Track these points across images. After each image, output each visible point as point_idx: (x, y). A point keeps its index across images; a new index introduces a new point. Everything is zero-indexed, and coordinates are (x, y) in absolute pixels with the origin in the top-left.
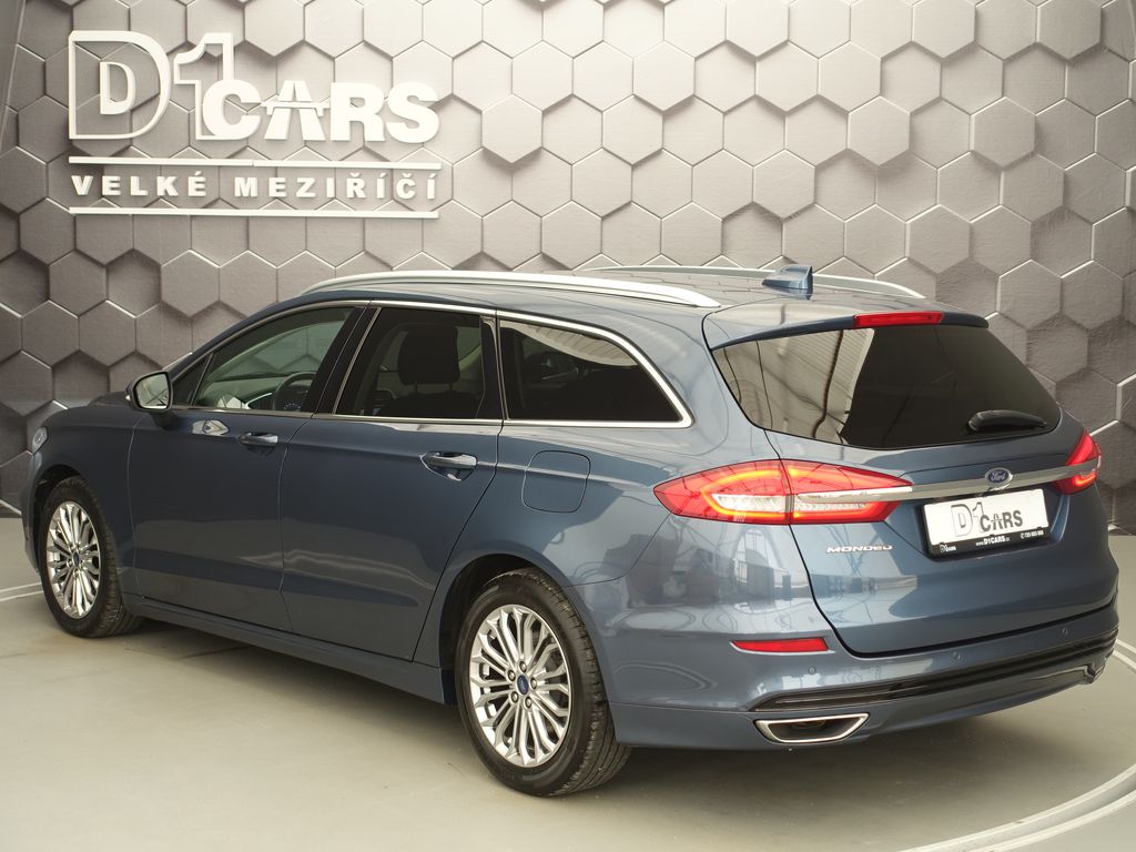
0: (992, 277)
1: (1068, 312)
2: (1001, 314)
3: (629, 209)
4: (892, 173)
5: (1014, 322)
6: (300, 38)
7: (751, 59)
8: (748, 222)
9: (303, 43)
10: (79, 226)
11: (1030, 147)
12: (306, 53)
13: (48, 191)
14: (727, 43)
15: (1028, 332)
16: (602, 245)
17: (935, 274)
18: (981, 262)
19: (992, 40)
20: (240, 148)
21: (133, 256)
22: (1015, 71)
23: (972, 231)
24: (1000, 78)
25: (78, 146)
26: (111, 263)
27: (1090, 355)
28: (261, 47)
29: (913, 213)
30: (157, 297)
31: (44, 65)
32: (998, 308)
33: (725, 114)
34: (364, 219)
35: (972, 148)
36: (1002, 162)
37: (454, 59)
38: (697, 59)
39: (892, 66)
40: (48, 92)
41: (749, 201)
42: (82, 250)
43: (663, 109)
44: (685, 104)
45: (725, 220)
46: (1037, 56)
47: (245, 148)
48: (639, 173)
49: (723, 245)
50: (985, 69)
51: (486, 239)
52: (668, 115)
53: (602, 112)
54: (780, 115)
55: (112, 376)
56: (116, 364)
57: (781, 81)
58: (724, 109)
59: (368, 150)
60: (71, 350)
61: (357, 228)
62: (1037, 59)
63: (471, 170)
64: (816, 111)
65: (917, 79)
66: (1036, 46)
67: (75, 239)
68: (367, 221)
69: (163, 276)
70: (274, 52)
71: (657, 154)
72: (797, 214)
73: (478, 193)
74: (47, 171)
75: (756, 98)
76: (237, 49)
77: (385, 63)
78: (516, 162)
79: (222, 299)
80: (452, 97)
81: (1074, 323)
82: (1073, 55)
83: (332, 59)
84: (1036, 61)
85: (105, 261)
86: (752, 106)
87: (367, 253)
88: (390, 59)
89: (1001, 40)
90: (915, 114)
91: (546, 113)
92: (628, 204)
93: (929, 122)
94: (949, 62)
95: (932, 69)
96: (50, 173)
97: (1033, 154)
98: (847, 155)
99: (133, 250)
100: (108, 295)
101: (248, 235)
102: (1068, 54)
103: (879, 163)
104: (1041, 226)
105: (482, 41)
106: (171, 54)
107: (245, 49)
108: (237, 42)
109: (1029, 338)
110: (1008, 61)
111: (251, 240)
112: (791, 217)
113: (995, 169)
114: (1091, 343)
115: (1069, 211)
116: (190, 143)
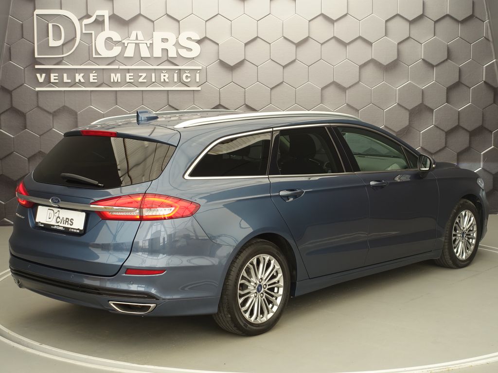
0: (431, 110)
1: (461, 124)
2: (435, 126)
3: (282, 85)
4: (391, 68)
5: (440, 129)
6: (138, 13)
7: (332, 21)
8: (332, 89)
9: (140, 15)
10: (40, 96)
11: (446, 57)
12: (141, 19)
13: (25, 81)
14: (322, 15)
15: (446, 132)
16: (271, 100)
17: (408, 110)
18: (426, 104)
19: (429, 13)
20: (112, 60)
21: (65, 109)
22: (439, 26)
23: (423, 92)
24: (433, 29)
25: (39, 60)
26: (54, 112)
27: (470, 141)
28: (120, 16)
29: (400, 84)
30: (76, 127)
31: (22, 24)
32: (434, 123)
33: (322, 44)
34: (168, 91)
35: (422, 58)
36: (435, 64)
37: (206, 21)
38: (310, 21)
39: (390, 24)
40: (24, 37)
41: (332, 81)
42: (41, 106)
43: (296, 42)
44: (305, 40)
45: (323, 89)
46: (448, 20)
47: (114, 61)
48: (286, 70)
49: (322, 99)
50: (428, 24)
51: (221, 97)
52: (298, 45)
53: (270, 44)
54: (345, 44)
57: (343, 31)
58: (321, 42)
60: (37, 151)
61: (165, 95)
62: (447, 21)
63: (214, 69)
64: (359, 43)
65: (400, 29)
66: (447, 15)
67: (38, 102)
69: (79, 117)
70: (127, 19)
71: (294, 61)
72: (352, 86)
73: (218, 78)
74: (24, 72)
75: (334, 38)
76: (110, 17)
77: (176, 24)
78: (234, 65)
80: (206, 38)
81: (464, 129)
82: (462, 19)
83: (153, 22)
84: (447, 22)
85: (52, 111)
86: (333, 41)
87: (170, 105)
88: (178, 21)
89: (434, 13)
90: (399, 44)
91: (246, 44)
92: (282, 83)
93: (405, 47)
94: (412, 22)
95: (407, 25)
96: (26, 72)
97: (446, 60)
98: (372, 61)
99: (65, 106)
100: (53, 126)
101: (116, 99)
102: (460, 19)
103: (385, 64)
104: (450, 89)
105: (218, 14)
106: (80, 20)
107: (114, 18)
108: (110, 15)
109: (446, 136)
110: (436, 22)
111: (118, 101)
112: (350, 87)
113: (432, 66)
114: (470, 136)
115: (462, 83)
116: (90, 59)
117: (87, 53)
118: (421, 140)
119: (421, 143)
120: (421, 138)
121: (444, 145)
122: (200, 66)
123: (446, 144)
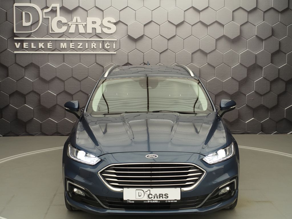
0: (261, 68)
1: (280, 77)
2: (264, 78)
3: (167, 51)
4: (236, 41)
5: (266, 79)
6: (78, 5)
7: (199, 11)
8: (198, 54)
9: (79, 7)
10: (16, 56)
11: (271, 35)
12: (80, 9)
13: (8, 47)
14: (193, 7)
15: (270, 82)
16: (160, 60)
17: (247, 67)
18: (258, 64)
19: (260, 6)
20: (62, 35)
21: (32, 65)
22: (268, 15)
23: (256, 56)
24: (263, 16)
25: (16, 34)
26: (26, 66)
27: (286, 88)
28: (67, 8)
29: (242, 51)
30: (39, 76)
31: (6, 13)
32: (263, 76)
33: (192, 26)
34: (96, 54)
35: (256, 35)
36: (264, 38)
37: (120, 11)
38: (185, 11)
39: (235, 13)
40: (8, 20)
41: (198, 49)
42: (18, 63)
43: (176, 24)
44: (182, 23)
45: (192, 54)
47: (63, 35)
48: (170, 41)
49: (192, 60)
50: (259, 14)
51: (129, 59)
52: (177, 26)
53: (160, 25)
54: (207, 26)
55: (26, 97)
56: (27, 94)
57: (206, 17)
58: (192, 25)
59: (97, 35)
60: (15, 91)
61: (94, 56)
63: (125, 40)
64: (216, 25)
65: (242, 17)
66: (272, 8)
67: (15, 60)
68: (97, 55)
69: (41, 70)
70: (71, 9)
71: (174, 36)
72: (211, 52)
73: (127, 47)
74: (7, 42)
75: (200, 22)
76: (60, 8)
77: (101, 12)
78: (137, 38)
79: (57, 76)
80: (120, 21)
81: (282, 80)
82: (281, 10)
83: (87, 11)
84: (272, 12)
85: (24, 66)
86: (199, 24)
87: (97, 63)
88: (103, 11)
89: (263, 6)
90: (241, 26)
91: (145, 25)
92: (167, 50)
93: (245, 28)
94: (249, 12)
95: (246, 14)
96: (8, 42)
97: (271, 36)
98: (224, 37)
99: (32, 63)
100: (25, 75)
101: (64, 58)
102: (280, 10)
103: (232, 38)
104: (273, 55)
105: (128, 6)
106: (42, 9)
107: (63, 8)
108: (61, 6)
109: (271, 84)
110: (265, 12)
111: (65, 60)
112: (210, 53)
113: (262, 40)
114: (286, 84)
115: (281, 51)
116: (48, 34)
117: (46, 30)
118: (255, 86)
119: (255, 88)
120: (255, 85)
121: (269, 90)
122: (115, 38)
123: (270, 89)
